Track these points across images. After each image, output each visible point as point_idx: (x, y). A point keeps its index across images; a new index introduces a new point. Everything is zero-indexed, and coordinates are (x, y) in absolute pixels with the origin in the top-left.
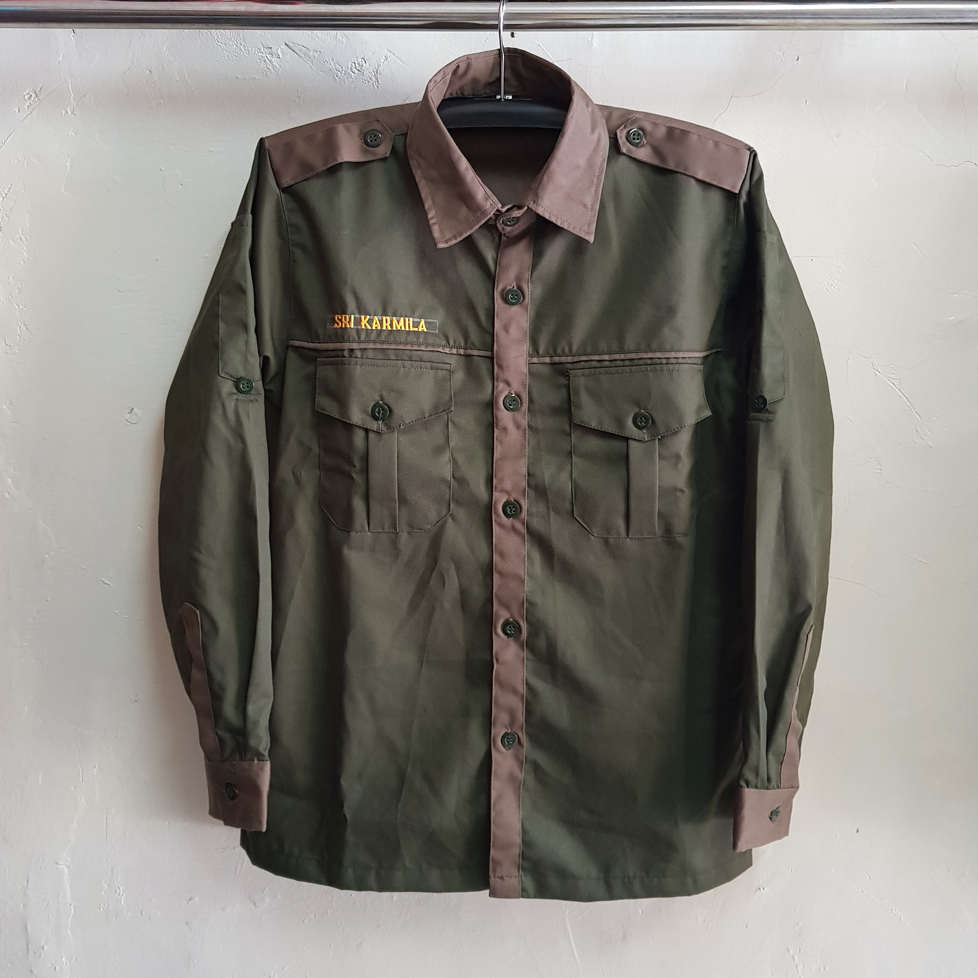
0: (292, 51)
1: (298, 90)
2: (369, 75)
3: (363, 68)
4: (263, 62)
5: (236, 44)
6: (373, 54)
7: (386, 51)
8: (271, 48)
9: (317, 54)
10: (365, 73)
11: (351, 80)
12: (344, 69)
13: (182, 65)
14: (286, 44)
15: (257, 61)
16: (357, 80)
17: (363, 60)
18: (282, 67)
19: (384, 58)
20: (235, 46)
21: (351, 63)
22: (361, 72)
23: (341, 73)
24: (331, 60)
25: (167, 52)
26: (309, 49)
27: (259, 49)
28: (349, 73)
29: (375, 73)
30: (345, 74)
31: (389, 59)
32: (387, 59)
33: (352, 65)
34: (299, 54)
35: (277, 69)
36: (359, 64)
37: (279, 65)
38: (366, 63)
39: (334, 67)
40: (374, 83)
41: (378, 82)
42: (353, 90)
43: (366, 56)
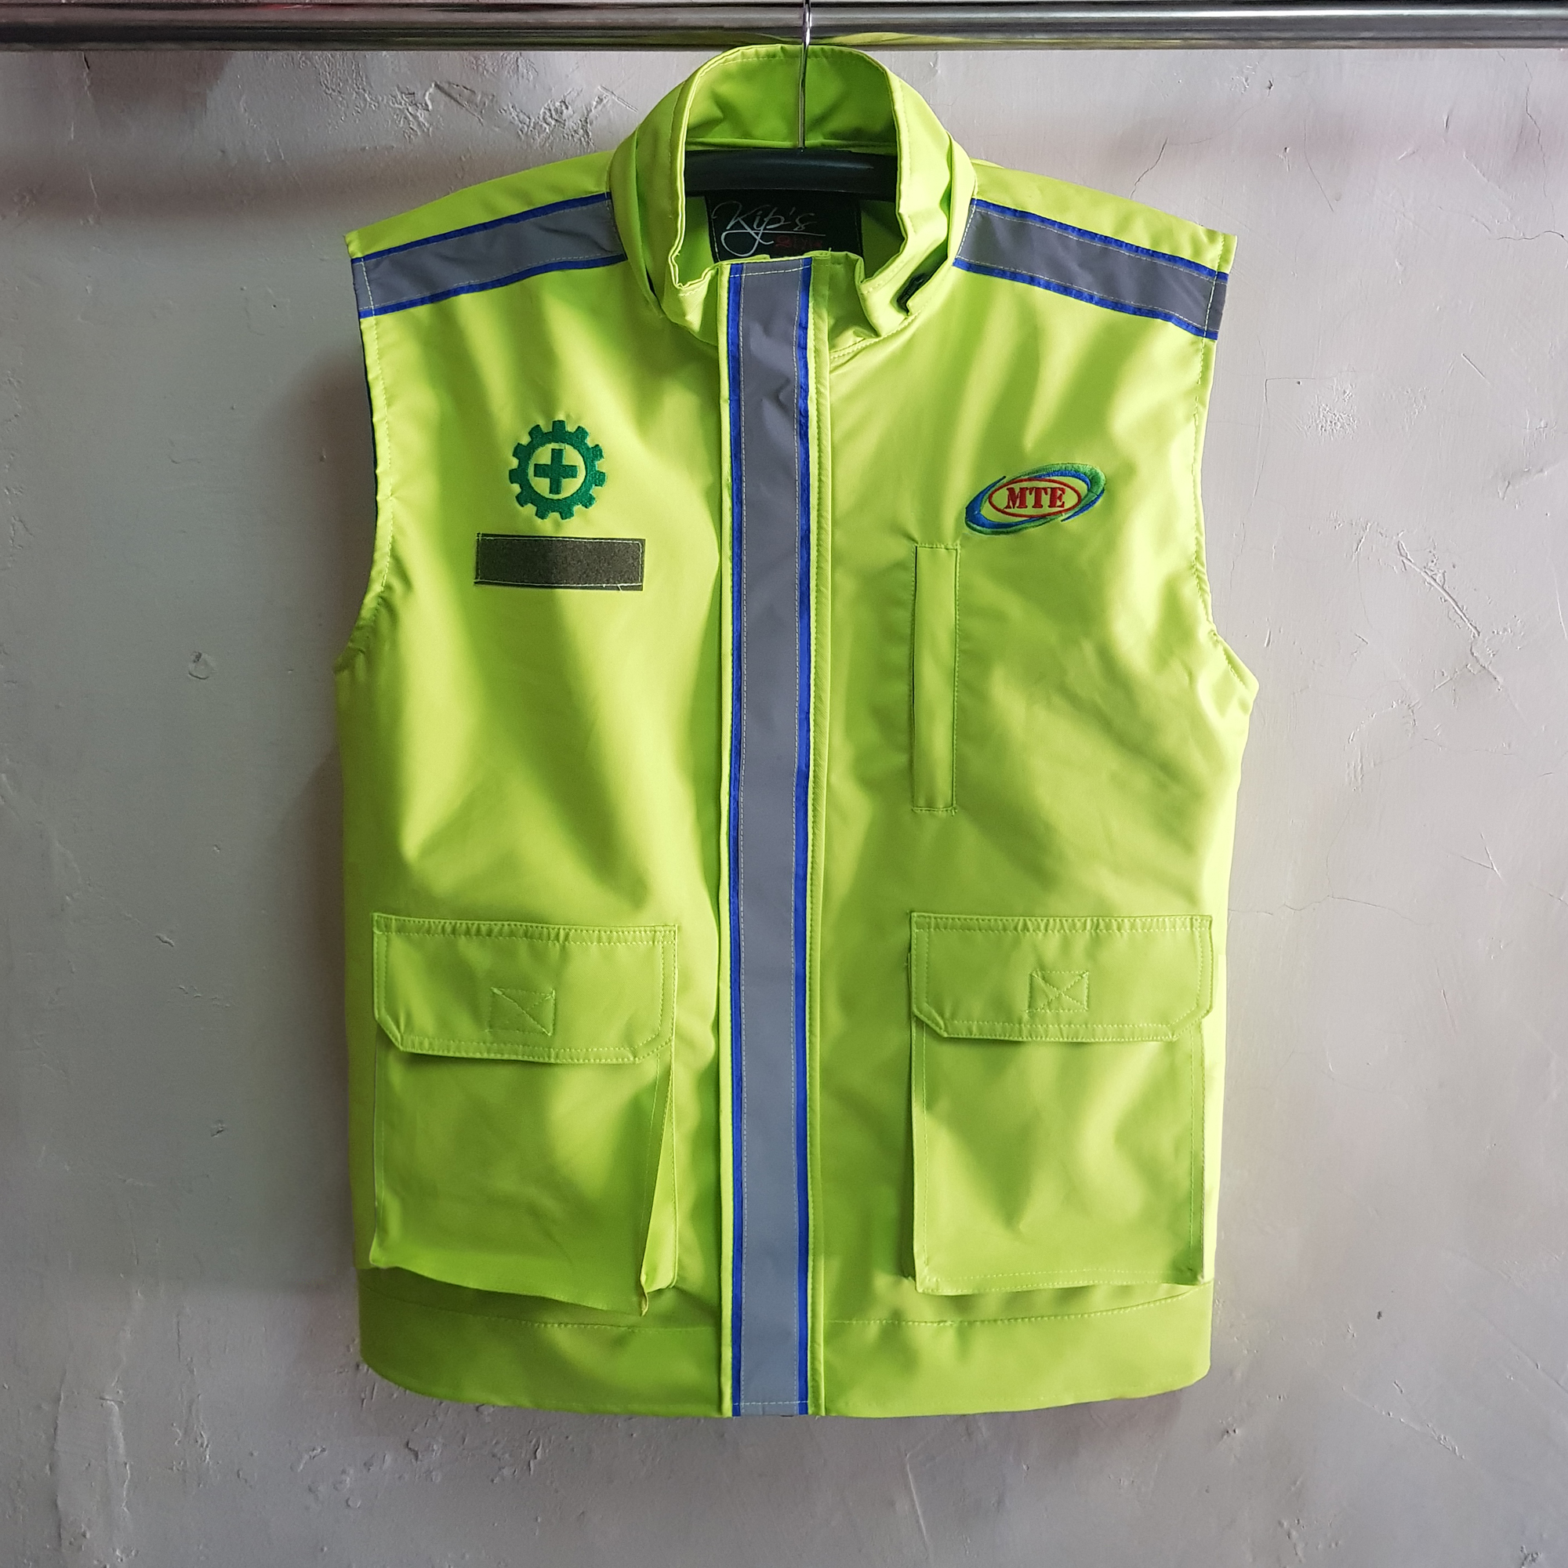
0: (448, 95)
1: (460, 158)
2: (573, 127)
3: (564, 116)
4: (403, 119)
6: (578, 94)
7: (599, 87)
8: (414, 93)
9: (489, 99)
10: (567, 124)
11: (544, 135)
12: (533, 120)
13: (273, 136)
14: (436, 85)
15: (393, 117)
16: (554, 135)
17: (563, 104)
18: (434, 121)
19: (596, 99)
21: (543, 110)
22: (560, 122)
23: (528, 127)
24: (510, 107)
26: (475, 91)
27: (395, 97)
28: (541, 126)
29: (585, 124)
30: (534, 128)
31: (605, 101)
32: (602, 100)
33: (545, 112)
34: (458, 99)
35: (425, 126)
36: (556, 110)
37: (428, 122)
38: (567, 108)
39: (516, 118)
40: (583, 139)
41: (588, 136)
42: (549, 151)
43: (568, 97)
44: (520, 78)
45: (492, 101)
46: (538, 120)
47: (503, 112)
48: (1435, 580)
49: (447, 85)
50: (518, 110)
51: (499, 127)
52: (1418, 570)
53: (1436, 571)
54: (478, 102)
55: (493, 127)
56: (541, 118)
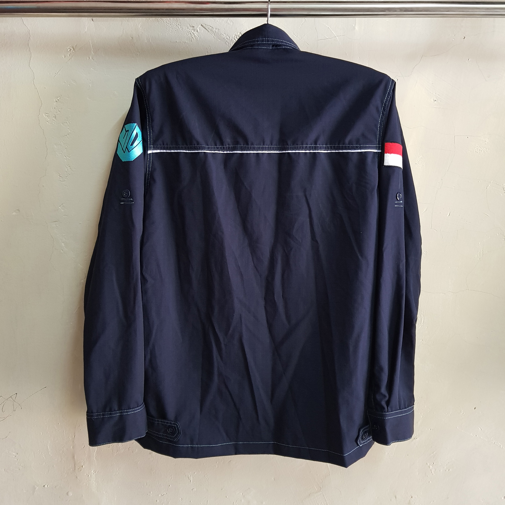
44: (228, 25)
45: (218, 31)
46: (232, 38)
47: (221, 35)
50: (226, 35)
51: (220, 39)
54: (214, 31)
55: (218, 39)
56: (233, 38)
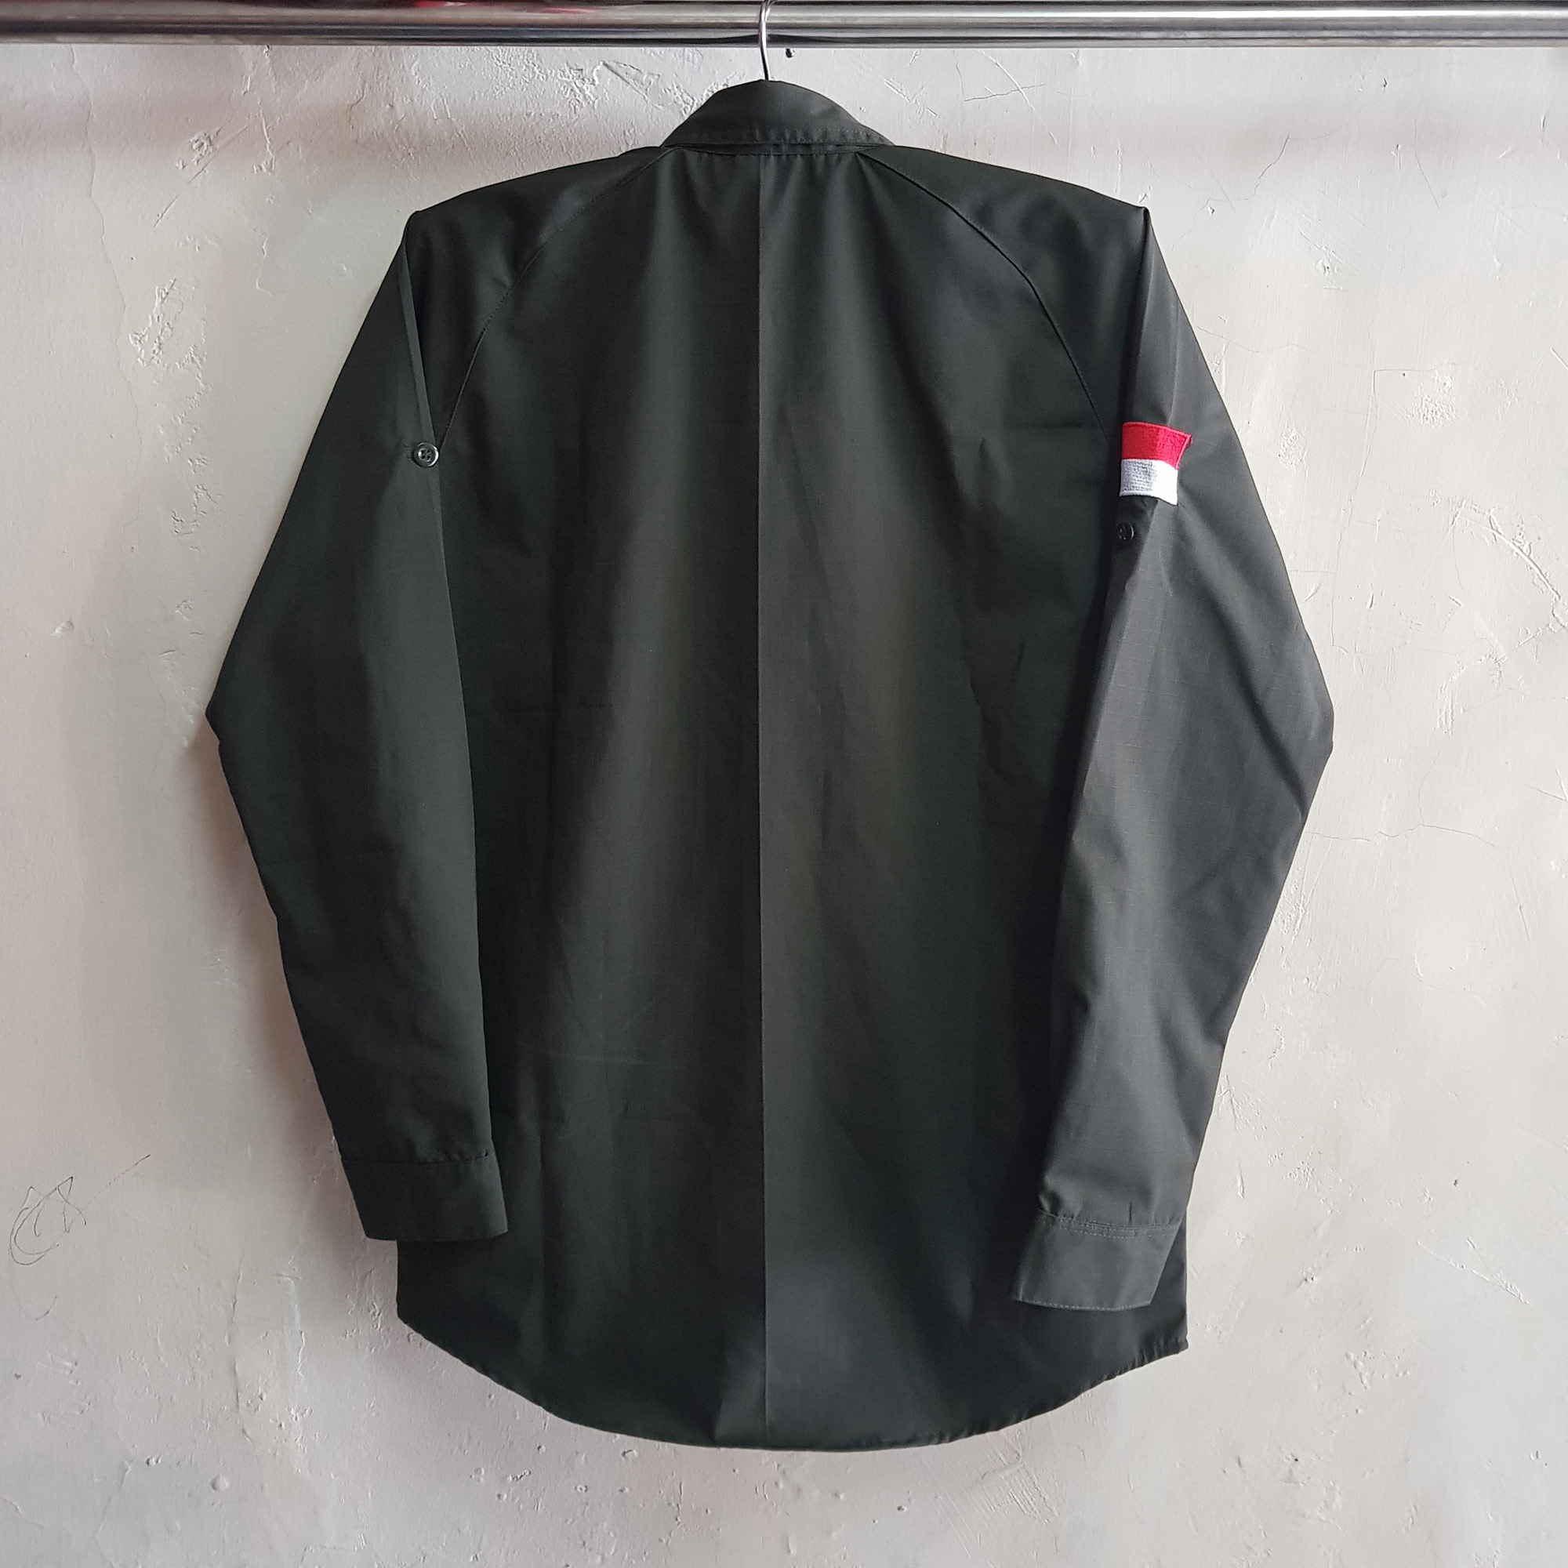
0: (614, 75)
1: (625, 134)
4: (569, 92)
5: (526, 63)
8: (582, 70)
9: (654, 78)
12: (696, 101)
13: (441, 96)
14: (605, 64)
15: (560, 89)
18: (600, 98)
20: (524, 67)
23: (692, 107)
24: (675, 88)
25: (417, 77)
26: (640, 71)
27: (563, 72)
34: (625, 78)
35: (591, 103)
37: (594, 96)
39: (680, 98)
45: (657, 80)
48: (1522, 551)
49: (615, 64)
50: (682, 90)
51: (663, 105)
52: (1507, 542)
53: (1523, 542)
54: (644, 82)
55: (657, 105)
